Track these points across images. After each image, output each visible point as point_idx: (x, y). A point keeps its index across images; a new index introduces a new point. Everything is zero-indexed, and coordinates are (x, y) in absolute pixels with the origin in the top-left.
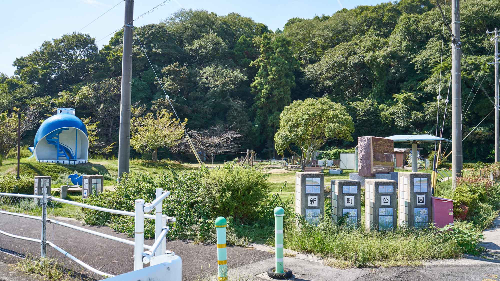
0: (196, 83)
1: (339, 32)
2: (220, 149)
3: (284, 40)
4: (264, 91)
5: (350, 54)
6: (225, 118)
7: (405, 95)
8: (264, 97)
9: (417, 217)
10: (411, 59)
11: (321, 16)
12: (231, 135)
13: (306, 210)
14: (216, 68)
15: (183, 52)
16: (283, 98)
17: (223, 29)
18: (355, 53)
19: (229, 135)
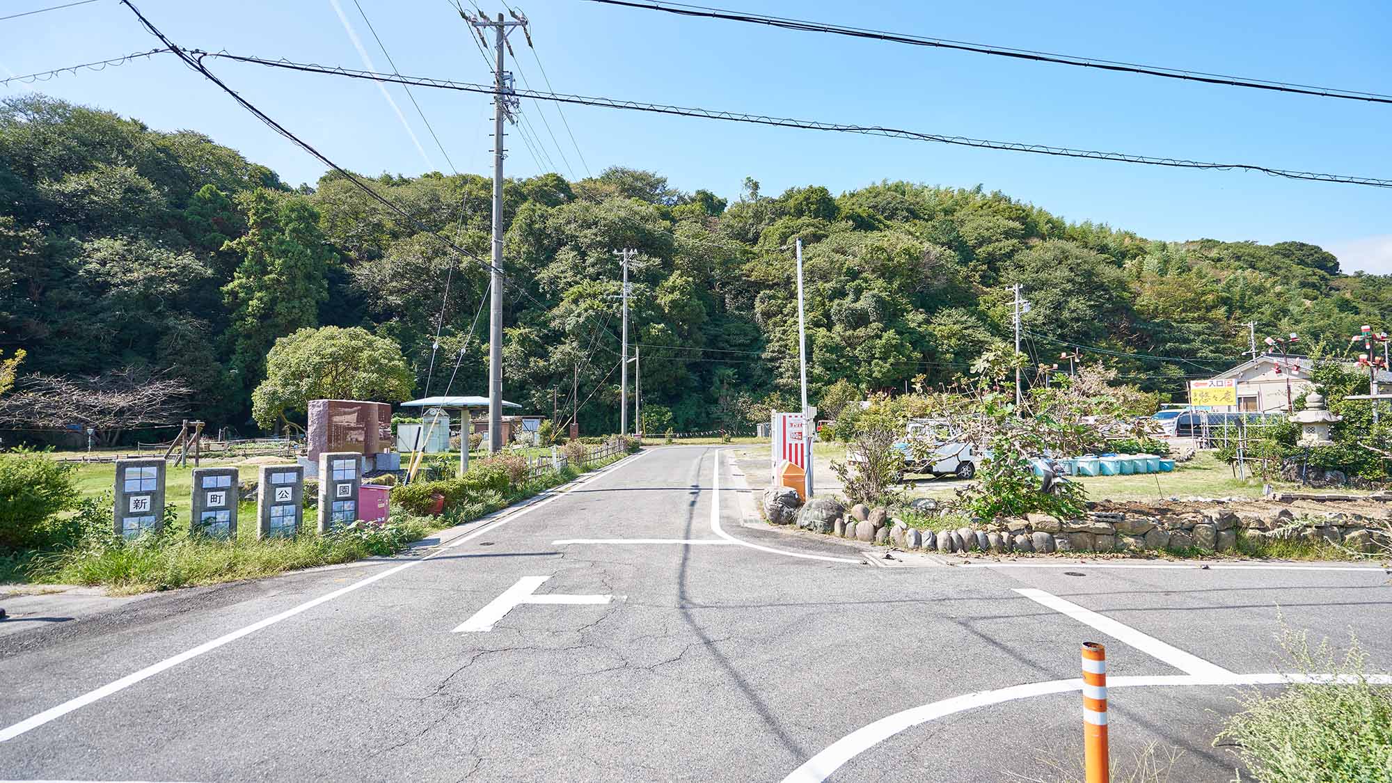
0: (70, 272)
1: (421, 213)
2: (132, 419)
3: (304, 208)
4: (254, 302)
5: (436, 253)
6: (154, 354)
7: (522, 331)
8: (254, 316)
9: (337, 514)
10: (535, 275)
11: (395, 177)
12: (163, 389)
13: (125, 520)
14: (129, 244)
15: (35, 195)
16: (299, 319)
17: (158, 162)
18: (445, 254)
19: (156, 390)
